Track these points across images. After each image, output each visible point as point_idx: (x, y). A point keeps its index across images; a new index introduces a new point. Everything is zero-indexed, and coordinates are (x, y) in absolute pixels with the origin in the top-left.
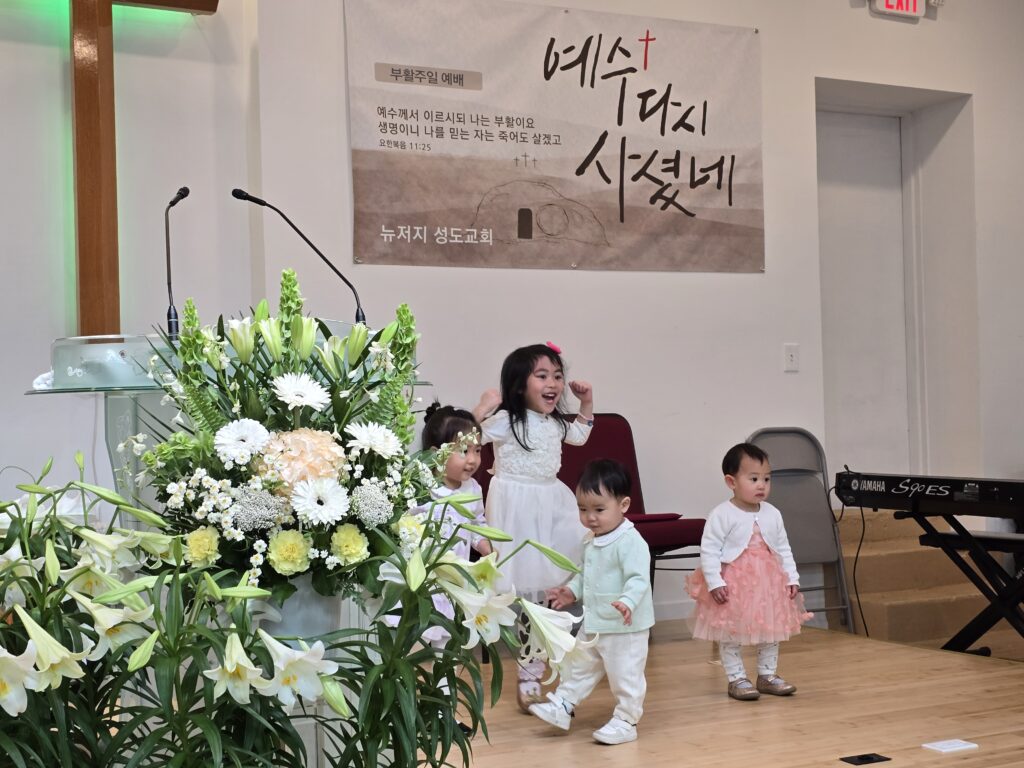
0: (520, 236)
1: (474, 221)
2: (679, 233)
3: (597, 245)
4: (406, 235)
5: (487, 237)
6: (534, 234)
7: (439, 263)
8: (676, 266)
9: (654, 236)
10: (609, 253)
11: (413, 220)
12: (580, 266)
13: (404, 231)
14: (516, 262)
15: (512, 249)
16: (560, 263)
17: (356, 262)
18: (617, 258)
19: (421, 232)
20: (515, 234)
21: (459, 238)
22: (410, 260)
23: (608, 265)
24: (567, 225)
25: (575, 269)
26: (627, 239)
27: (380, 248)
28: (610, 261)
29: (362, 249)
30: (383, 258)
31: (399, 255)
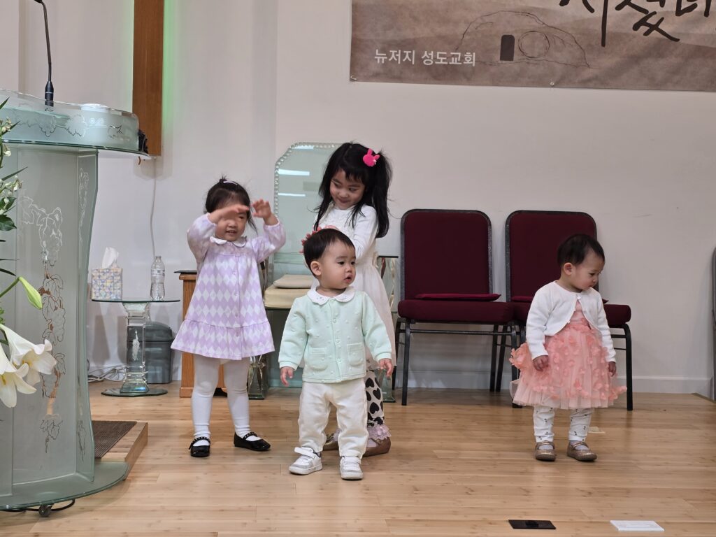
0: (501, 59)
1: (459, 45)
2: (661, 56)
3: (576, 66)
4: (397, 57)
5: (470, 59)
6: (516, 57)
7: (425, 81)
8: (656, 84)
9: (635, 59)
10: (588, 73)
11: (402, 45)
12: (558, 84)
13: (395, 55)
14: (496, 81)
15: (493, 70)
16: (540, 82)
17: (352, 80)
18: (596, 78)
19: (410, 55)
20: (497, 57)
21: (444, 61)
22: (399, 79)
23: (585, 84)
24: (548, 49)
25: (553, 87)
26: (607, 61)
27: (374, 68)
28: (589, 80)
29: (358, 70)
30: (376, 77)
31: (390, 74)
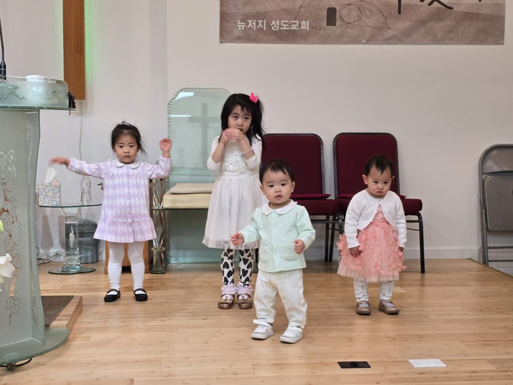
0: (327, 25)
1: (297, 15)
2: (440, 20)
3: (381, 29)
4: (253, 25)
5: (305, 25)
6: (337, 23)
7: (274, 42)
8: (437, 40)
9: (422, 23)
10: (389, 33)
11: (257, 16)
12: (368, 42)
13: (251, 23)
14: (324, 40)
15: (322, 32)
16: (355, 41)
17: (221, 42)
18: (395, 37)
19: (262, 24)
20: (325, 23)
21: (286, 27)
22: (255, 40)
23: (388, 41)
24: (360, 17)
25: (364, 44)
26: (403, 25)
27: (236, 33)
28: (390, 39)
29: (225, 35)
30: (239, 39)
31: (248, 37)
